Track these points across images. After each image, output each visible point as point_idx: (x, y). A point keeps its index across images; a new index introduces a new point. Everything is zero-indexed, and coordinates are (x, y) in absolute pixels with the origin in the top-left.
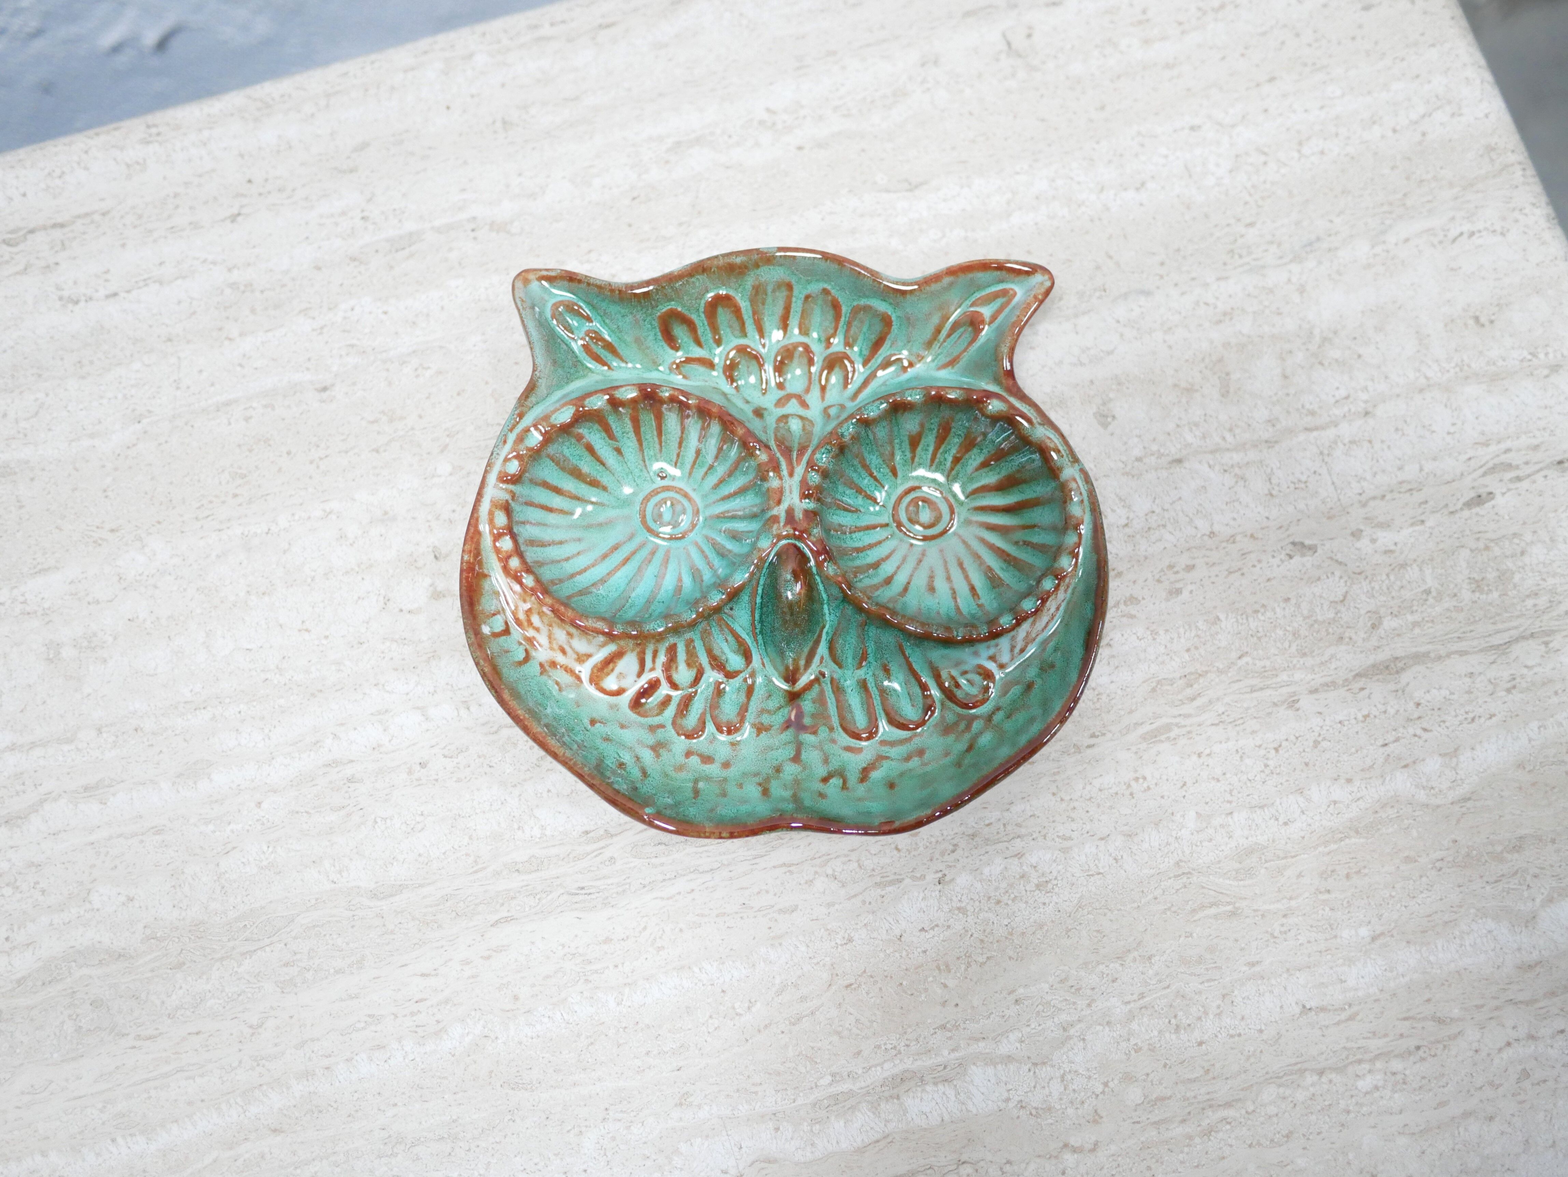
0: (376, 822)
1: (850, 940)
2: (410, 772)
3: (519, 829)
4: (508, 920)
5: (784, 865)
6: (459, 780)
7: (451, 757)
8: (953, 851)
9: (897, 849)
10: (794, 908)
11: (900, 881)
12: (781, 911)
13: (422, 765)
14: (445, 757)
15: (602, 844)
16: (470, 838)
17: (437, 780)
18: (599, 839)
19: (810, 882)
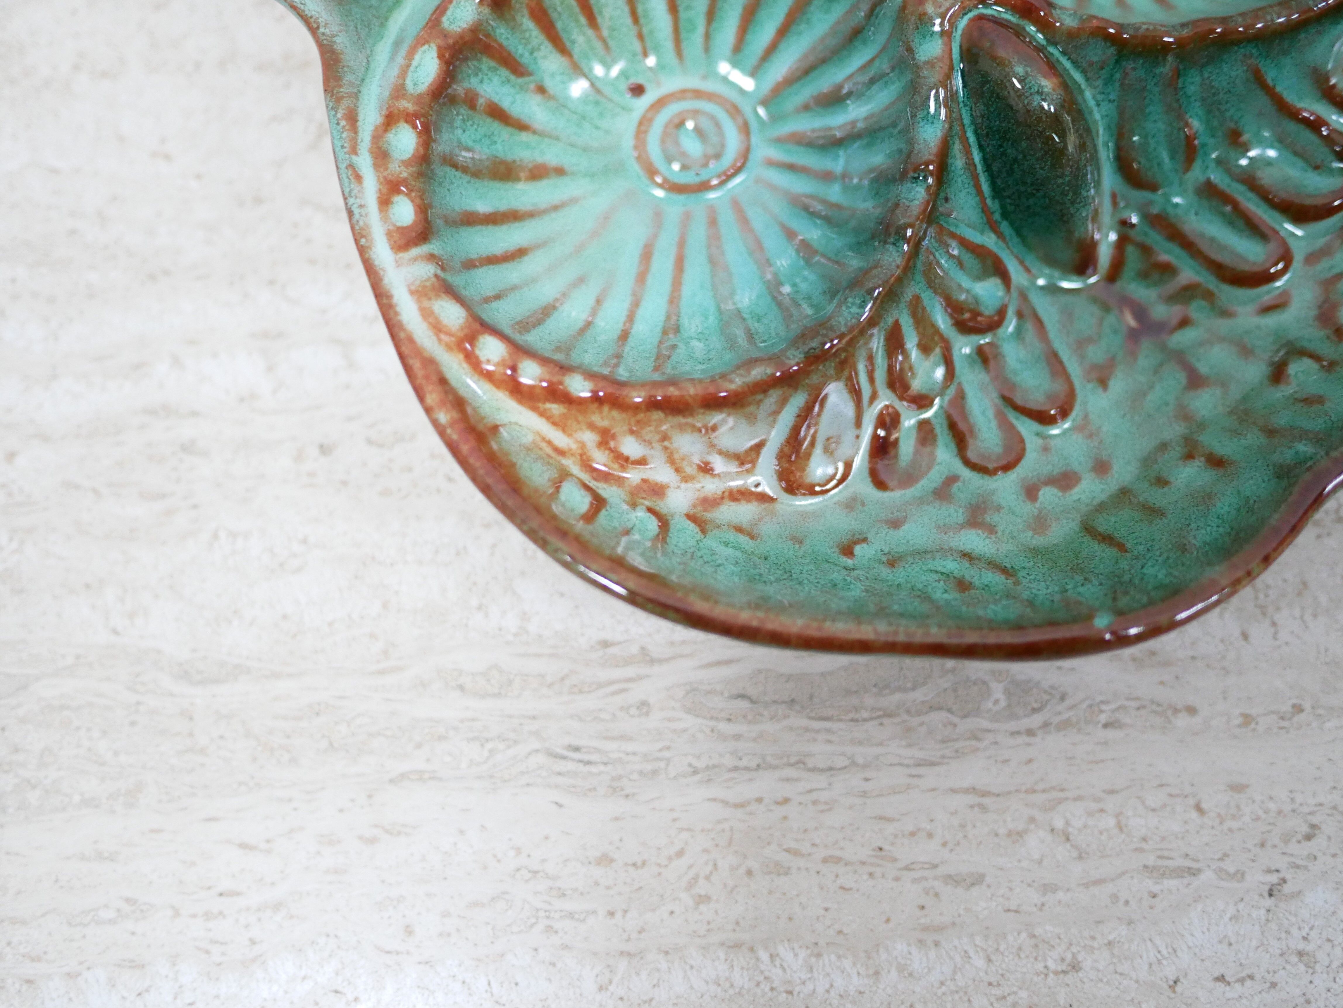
0: (216, 536)
1: (1075, 967)
2: (299, 457)
3: (480, 608)
4: (421, 777)
5: (972, 790)
6: (386, 493)
7: (381, 446)
8: (1309, 837)
9: (1199, 809)
10: (977, 880)
11: (1194, 873)
12: (950, 879)
13: (324, 449)
14: (369, 442)
15: (630, 672)
16: (385, 606)
17: (344, 483)
18: (628, 661)
19: (1017, 836)
